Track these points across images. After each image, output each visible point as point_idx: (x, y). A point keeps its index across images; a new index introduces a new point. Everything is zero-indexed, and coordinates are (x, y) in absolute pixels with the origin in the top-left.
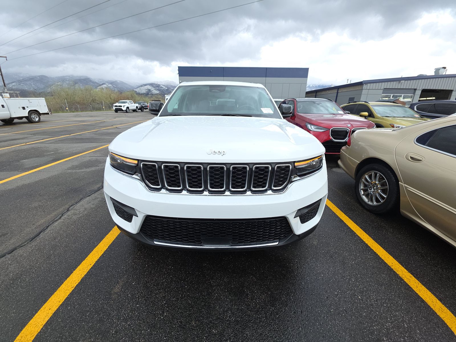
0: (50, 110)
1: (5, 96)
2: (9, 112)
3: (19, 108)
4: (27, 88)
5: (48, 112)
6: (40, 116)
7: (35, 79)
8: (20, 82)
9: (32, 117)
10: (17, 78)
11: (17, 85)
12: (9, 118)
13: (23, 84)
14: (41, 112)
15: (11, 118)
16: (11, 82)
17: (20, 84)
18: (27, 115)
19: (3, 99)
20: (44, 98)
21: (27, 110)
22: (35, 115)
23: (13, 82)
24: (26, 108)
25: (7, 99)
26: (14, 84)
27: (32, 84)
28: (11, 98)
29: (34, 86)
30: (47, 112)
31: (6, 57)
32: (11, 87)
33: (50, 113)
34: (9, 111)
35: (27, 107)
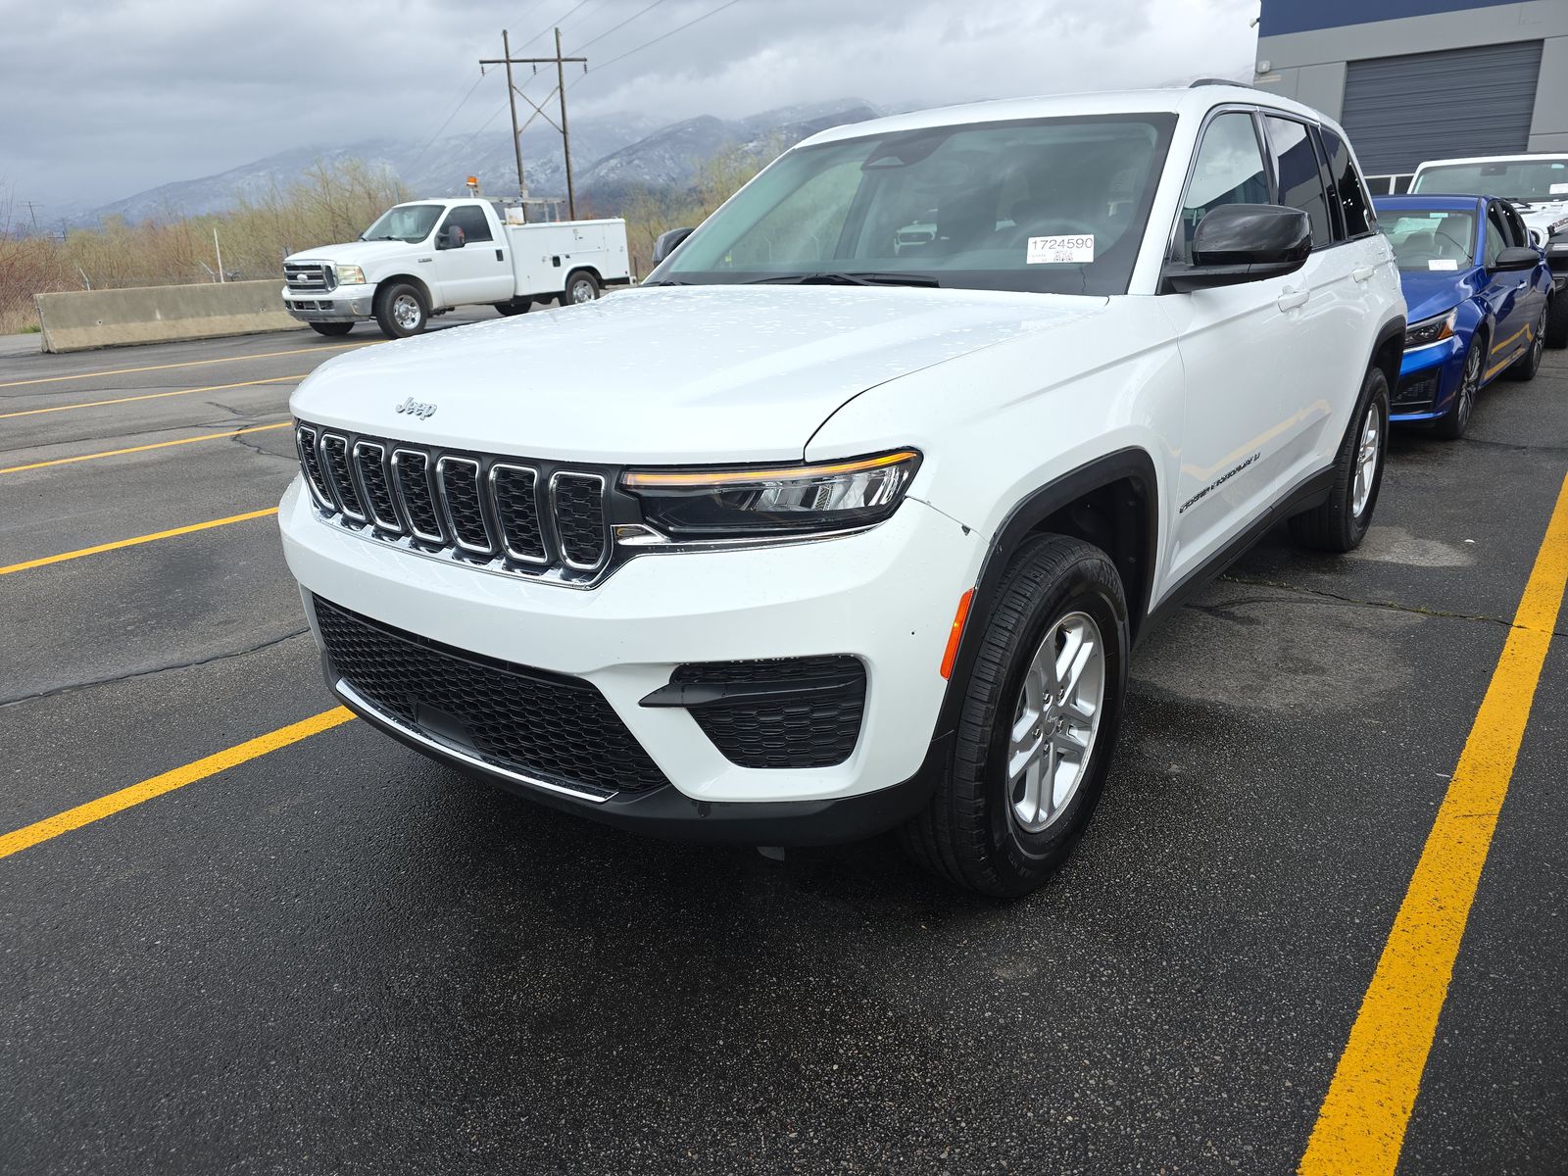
0: (635, 264)
1: (511, 217)
2: (512, 277)
3: (543, 261)
4: (648, 177)
5: (629, 275)
6: (601, 291)
7: (680, 134)
8: (631, 151)
9: (575, 293)
10: (627, 138)
11: (621, 164)
12: (511, 297)
13: (639, 158)
14: (605, 277)
15: (516, 297)
16: (608, 154)
17: (632, 161)
18: (562, 287)
19: (504, 228)
20: (623, 220)
21: (567, 267)
22: (585, 285)
23: (611, 157)
24: (562, 260)
25: (514, 230)
26: (613, 162)
27: (667, 156)
28: (528, 225)
29: (673, 165)
30: (623, 275)
31: (585, 60)
32: (603, 177)
33: (631, 279)
34: (514, 275)
35: (568, 257)
